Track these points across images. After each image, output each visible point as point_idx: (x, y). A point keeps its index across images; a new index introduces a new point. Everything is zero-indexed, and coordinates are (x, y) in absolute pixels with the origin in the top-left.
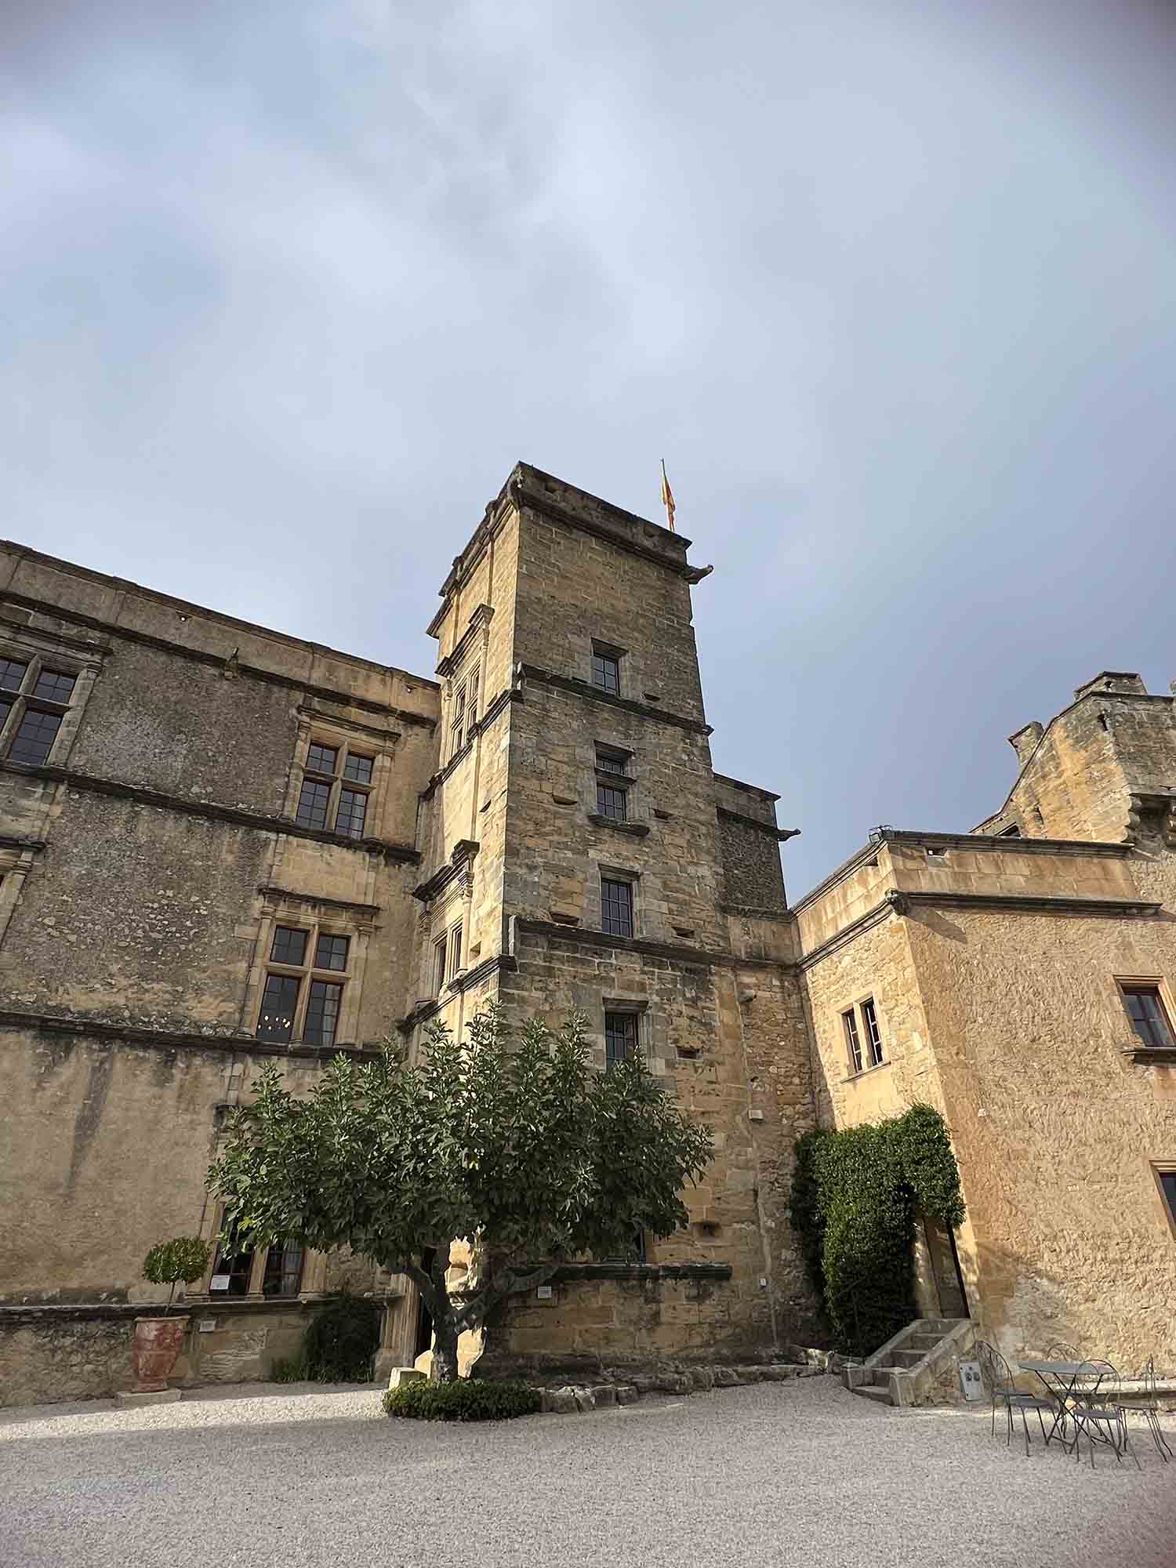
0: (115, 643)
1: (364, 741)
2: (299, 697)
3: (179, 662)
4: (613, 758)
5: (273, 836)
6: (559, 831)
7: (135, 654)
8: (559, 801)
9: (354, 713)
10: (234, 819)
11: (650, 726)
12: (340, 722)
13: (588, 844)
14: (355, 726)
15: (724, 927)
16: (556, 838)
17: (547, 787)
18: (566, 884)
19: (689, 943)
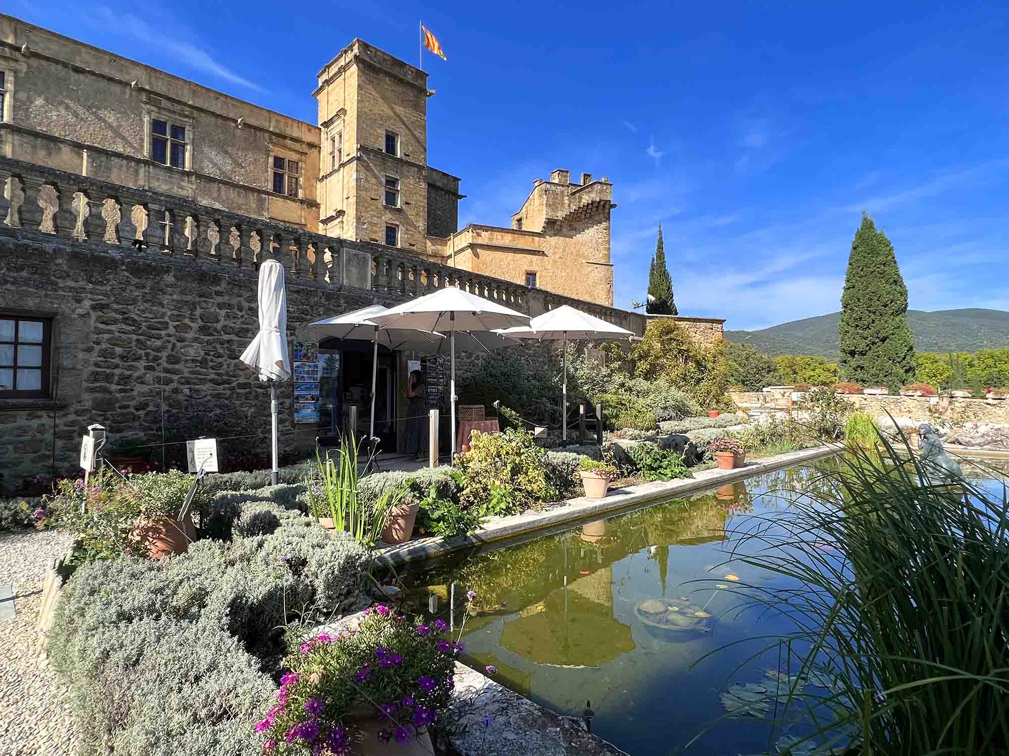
0: (195, 114)
1: (295, 157)
2: (267, 135)
3: (220, 121)
4: (391, 182)
5: (267, 196)
6: (372, 210)
7: (204, 119)
8: (372, 199)
9: (289, 142)
10: (253, 190)
11: (405, 168)
12: (285, 147)
13: (382, 215)
14: (290, 149)
15: (425, 243)
16: (371, 213)
17: (369, 194)
18: (375, 228)
19: (414, 248)
